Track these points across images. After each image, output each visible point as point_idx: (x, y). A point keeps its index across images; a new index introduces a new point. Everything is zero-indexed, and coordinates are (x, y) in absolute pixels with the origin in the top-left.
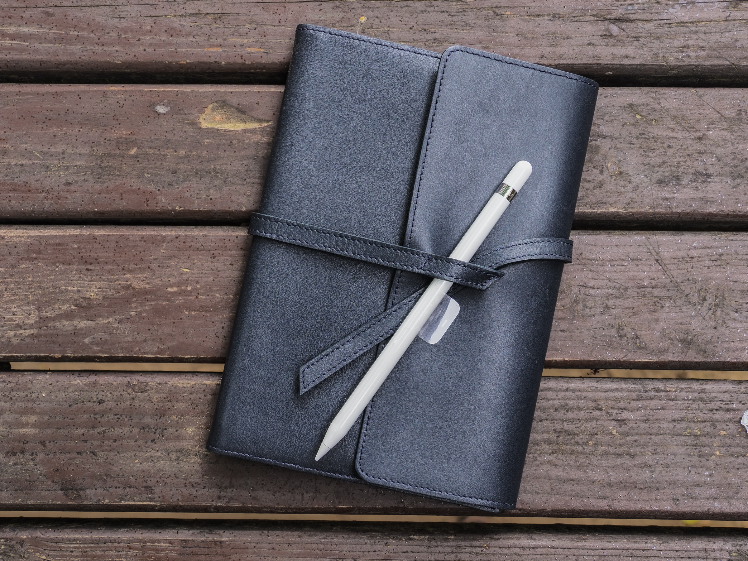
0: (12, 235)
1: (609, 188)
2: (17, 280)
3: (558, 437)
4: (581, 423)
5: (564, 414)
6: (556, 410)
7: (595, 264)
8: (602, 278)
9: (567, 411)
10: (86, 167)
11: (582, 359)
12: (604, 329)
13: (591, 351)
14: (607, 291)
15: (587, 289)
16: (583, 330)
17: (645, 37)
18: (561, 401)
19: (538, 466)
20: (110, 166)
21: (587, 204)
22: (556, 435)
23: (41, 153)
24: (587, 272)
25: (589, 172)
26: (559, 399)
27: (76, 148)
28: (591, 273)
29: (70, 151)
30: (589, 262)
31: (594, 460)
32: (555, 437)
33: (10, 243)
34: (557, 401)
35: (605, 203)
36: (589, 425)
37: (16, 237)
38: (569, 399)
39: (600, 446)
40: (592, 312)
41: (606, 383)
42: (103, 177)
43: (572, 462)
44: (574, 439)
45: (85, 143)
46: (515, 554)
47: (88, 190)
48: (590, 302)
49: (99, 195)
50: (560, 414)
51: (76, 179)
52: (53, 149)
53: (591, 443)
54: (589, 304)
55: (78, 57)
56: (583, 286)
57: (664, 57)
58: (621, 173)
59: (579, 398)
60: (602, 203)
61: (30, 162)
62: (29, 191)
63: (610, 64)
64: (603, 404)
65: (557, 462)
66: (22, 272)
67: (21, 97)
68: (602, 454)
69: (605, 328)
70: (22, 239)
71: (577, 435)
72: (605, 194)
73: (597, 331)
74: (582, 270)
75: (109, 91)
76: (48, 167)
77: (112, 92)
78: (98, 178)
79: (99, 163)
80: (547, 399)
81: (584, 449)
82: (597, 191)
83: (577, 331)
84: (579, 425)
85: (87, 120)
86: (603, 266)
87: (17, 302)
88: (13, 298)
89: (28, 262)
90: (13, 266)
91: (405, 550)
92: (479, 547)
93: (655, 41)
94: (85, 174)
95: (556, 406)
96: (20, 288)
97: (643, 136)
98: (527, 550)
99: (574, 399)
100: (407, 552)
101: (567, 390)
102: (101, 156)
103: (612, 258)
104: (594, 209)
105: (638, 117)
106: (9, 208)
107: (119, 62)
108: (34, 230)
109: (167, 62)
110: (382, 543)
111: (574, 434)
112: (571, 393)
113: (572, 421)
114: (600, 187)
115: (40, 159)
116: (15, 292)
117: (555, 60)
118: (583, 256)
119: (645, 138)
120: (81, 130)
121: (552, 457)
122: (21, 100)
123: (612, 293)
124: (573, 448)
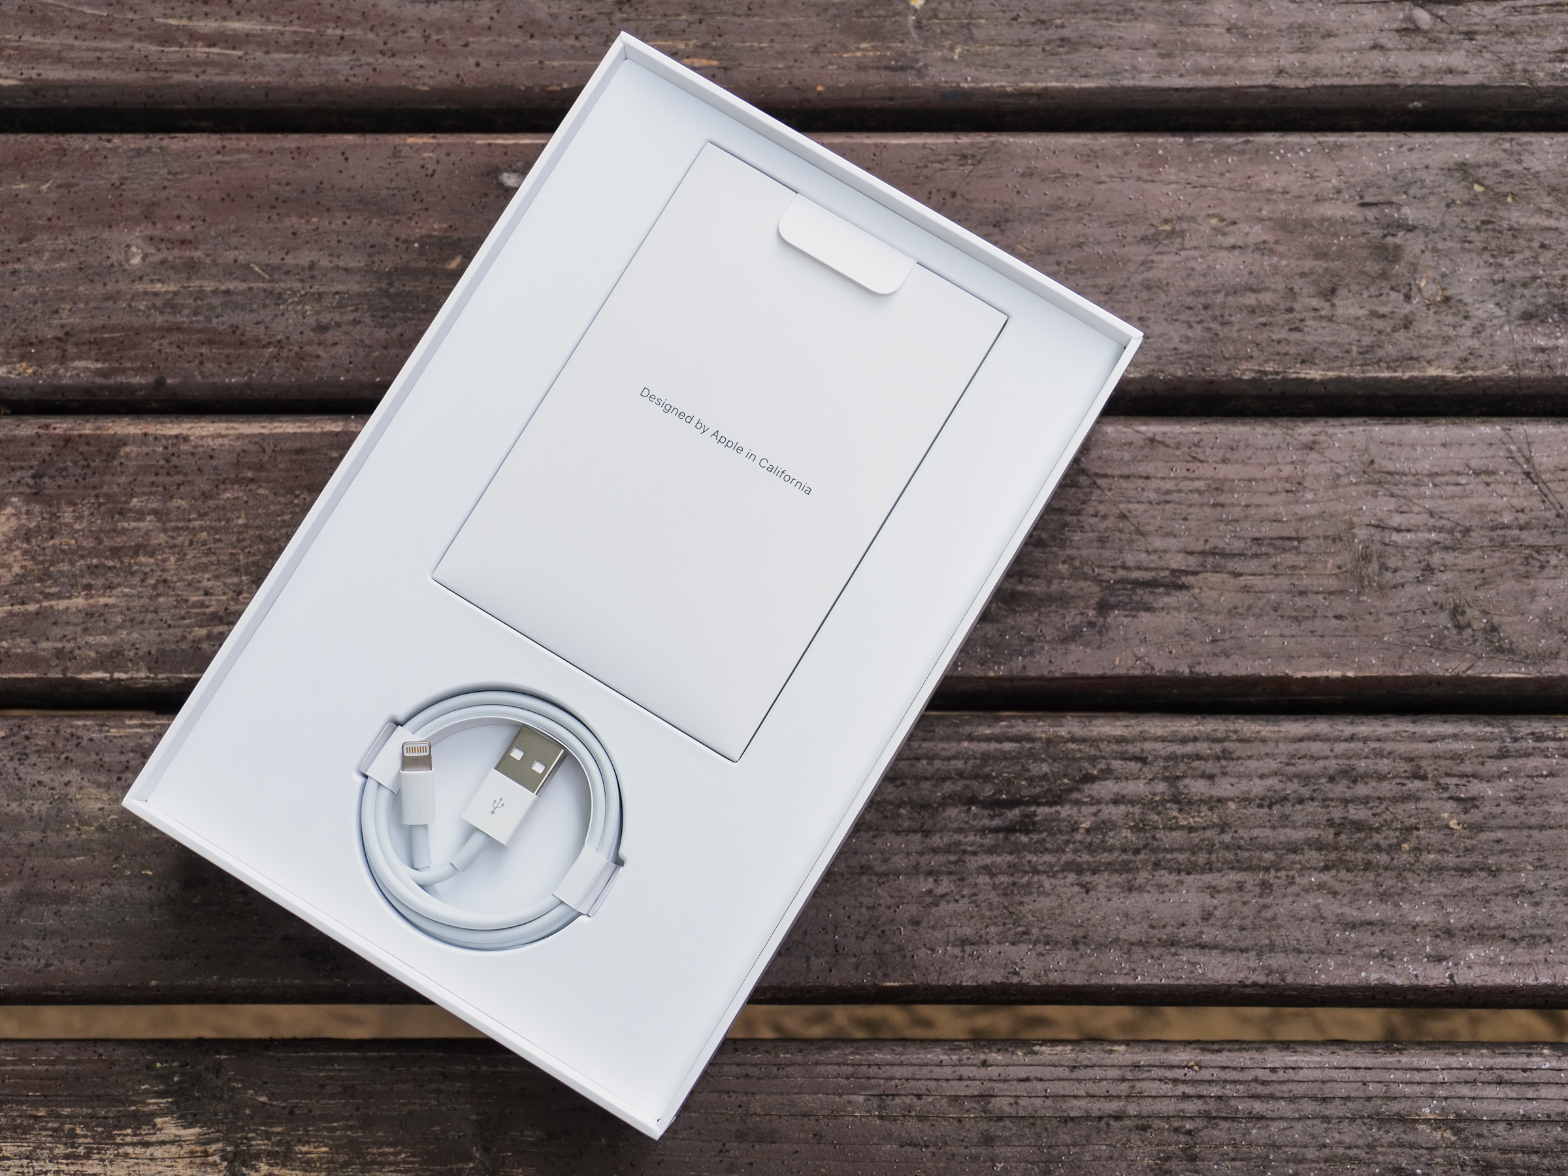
0: (204, 433)
1: (1424, 329)
2: (213, 524)
3: (1337, 834)
4: (1383, 807)
5: (1349, 788)
6: (1332, 779)
7: (1400, 483)
8: (1416, 509)
9: (1355, 781)
10: (359, 295)
11: (1380, 673)
12: (1424, 613)
13: (1401, 658)
14: (1427, 535)
15: (1387, 534)
16: (1382, 616)
17: (1487, 33)
18: (1340, 762)
19: (1298, 895)
20: (408, 293)
21: (1380, 360)
22: (1332, 831)
23: (267, 268)
24: (1386, 499)
25: (1381, 298)
26: (1336, 757)
27: (338, 257)
28: (1393, 500)
29: (325, 263)
30: (1389, 478)
31: (1414, 882)
32: (1331, 836)
33: (201, 449)
34: (1334, 762)
35: (1417, 359)
36: (1400, 809)
37: (213, 437)
39: (1424, 854)
40: (1398, 578)
41: (1432, 725)
42: (392, 315)
43: (1368, 887)
44: (1371, 838)
45: (356, 247)
46: (1256, 1080)
47: (362, 341)
48: (1393, 558)
49: (384, 352)
50: (1340, 789)
51: (338, 319)
52: (289, 260)
53: (1406, 846)
54: (1392, 563)
55: (343, 79)
56: (1377, 526)
57: (1525, 71)
58: (1447, 300)
59: (1379, 754)
60: (1411, 358)
61: (243, 286)
62: (242, 343)
63: (1417, 85)
64: (1427, 766)
65: (1337, 886)
66: (224, 508)
67: (227, 158)
68: (1430, 870)
69: (1427, 611)
70: (226, 441)
71: (1378, 830)
72: (1416, 342)
73: (1410, 616)
74: (1375, 495)
75: (405, 145)
76: (280, 296)
77: (411, 146)
78: (383, 317)
79: (384, 285)
80: (1312, 757)
81: (1392, 859)
82: (1401, 336)
83: (1368, 617)
84: (1379, 811)
85: (360, 202)
86: (1416, 485)
87: (214, 567)
88: (204, 560)
89: (236, 486)
90: (205, 496)
91: (1024, 1076)
92: (1179, 1067)
93: (1506, 40)
94: (356, 310)
95: (1331, 771)
96: (219, 540)
97: (1490, 226)
98: (1281, 1072)
99: (1367, 757)
100: (1028, 1079)
101: (1352, 738)
102: (390, 274)
103: (1436, 469)
104: (1395, 371)
105: (1478, 188)
106: (199, 378)
107: (426, 88)
108: (250, 422)
109: (523, 88)
110: (975, 1062)
112: (1361, 745)
113: (1365, 801)
114: (1406, 327)
115: (264, 280)
116: (209, 549)
117: (1306, 78)
118: (1376, 466)
119: (1494, 230)
120: (348, 221)
121: (1325, 877)
122: (227, 163)
123: (1437, 539)
124: (1370, 857)
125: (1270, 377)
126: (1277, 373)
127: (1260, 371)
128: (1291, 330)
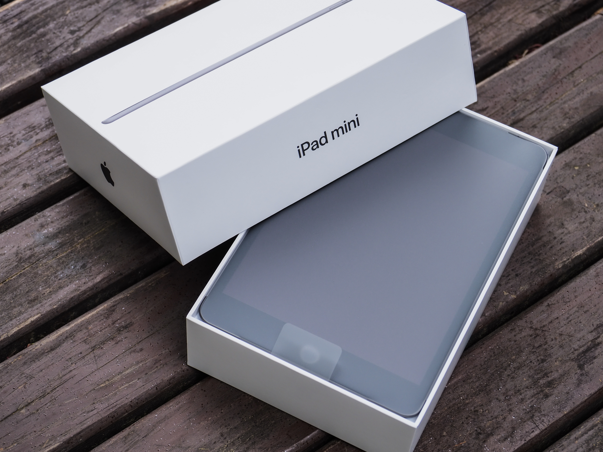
125: (567, 262)
126: (568, 259)
127: (563, 262)
128: (561, 244)
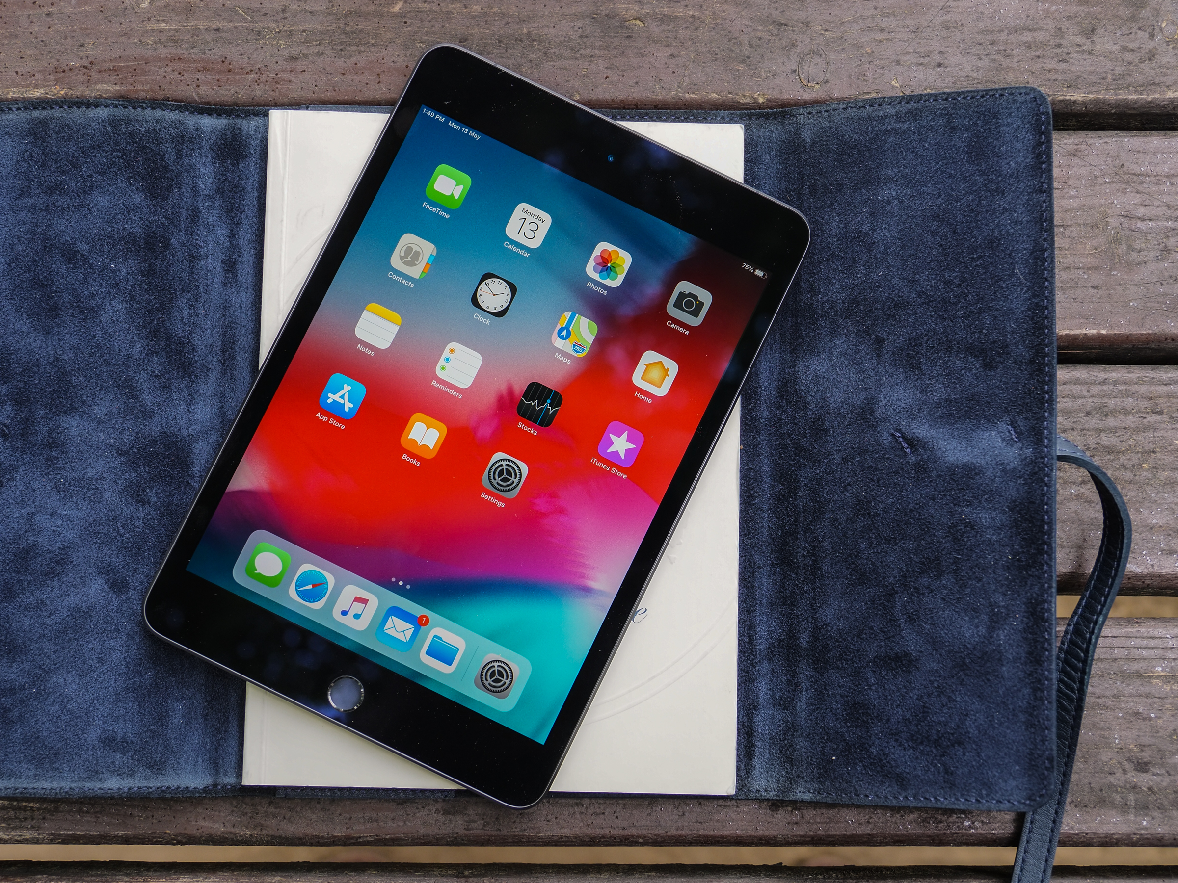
38: (1108, 396)
111: (1118, 452)
